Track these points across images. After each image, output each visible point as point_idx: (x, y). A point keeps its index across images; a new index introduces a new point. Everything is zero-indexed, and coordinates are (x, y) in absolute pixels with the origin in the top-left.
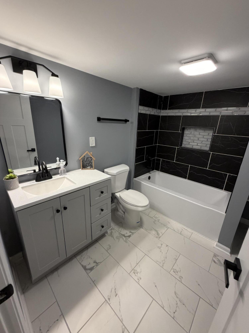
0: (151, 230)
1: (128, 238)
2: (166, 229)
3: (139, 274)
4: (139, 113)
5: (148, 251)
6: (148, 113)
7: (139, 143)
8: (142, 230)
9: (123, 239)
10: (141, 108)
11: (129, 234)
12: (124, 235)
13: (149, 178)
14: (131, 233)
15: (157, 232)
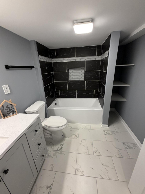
0: (71, 136)
1: (61, 150)
2: (78, 130)
3: (80, 169)
4: (40, 61)
5: (77, 150)
6: (45, 60)
7: (45, 83)
8: (66, 139)
9: (58, 153)
10: (40, 57)
11: (60, 147)
12: (58, 150)
13: (56, 104)
14: (61, 146)
15: (75, 135)
